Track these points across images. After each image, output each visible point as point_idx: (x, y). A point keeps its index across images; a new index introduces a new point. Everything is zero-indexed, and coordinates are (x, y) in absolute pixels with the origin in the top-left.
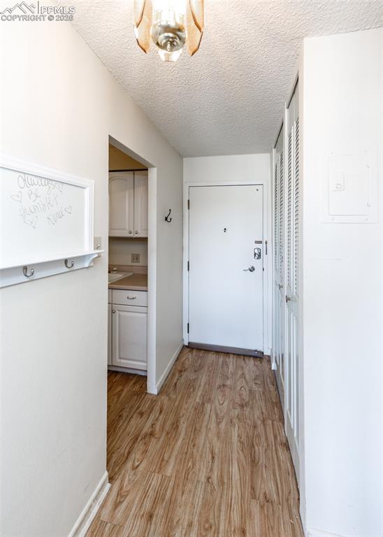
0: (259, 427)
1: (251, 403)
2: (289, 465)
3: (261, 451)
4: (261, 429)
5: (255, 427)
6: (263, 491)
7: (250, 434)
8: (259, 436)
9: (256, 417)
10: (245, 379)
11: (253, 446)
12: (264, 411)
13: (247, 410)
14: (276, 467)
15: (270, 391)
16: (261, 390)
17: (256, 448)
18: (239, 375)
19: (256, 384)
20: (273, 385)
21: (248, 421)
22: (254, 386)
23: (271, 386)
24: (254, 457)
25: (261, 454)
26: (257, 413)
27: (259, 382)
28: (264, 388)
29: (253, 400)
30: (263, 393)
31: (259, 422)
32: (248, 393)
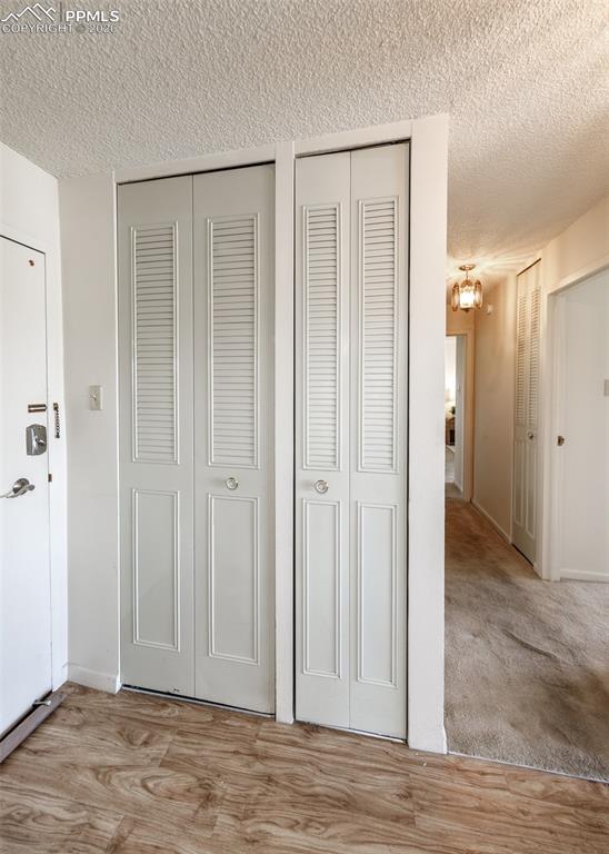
0: (269, 771)
1: (202, 773)
2: (343, 738)
3: (323, 782)
4: (277, 769)
5: (270, 779)
6: (397, 800)
7: (287, 795)
8: (292, 777)
9: (244, 770)
10: (118, 769)
11: (315, 795)
12: (231, 747)
13: (222, 787)
14: (352, 761)
15: (180, 719)
16: (169, 737)
17: (318, 790)
18: (97, 785)
19: (146, 743)
20: (164, 706)
21: (255, 792)
22: (152, 751)
23: (165, 713)
24: (338, 800)
25: (330, 784)
26: (234, 764)
27: (145, 735)
28: (167, 728)
29: (194, 765)
30: (180, 733)
31: (259, 767)
32: (171, 772)
